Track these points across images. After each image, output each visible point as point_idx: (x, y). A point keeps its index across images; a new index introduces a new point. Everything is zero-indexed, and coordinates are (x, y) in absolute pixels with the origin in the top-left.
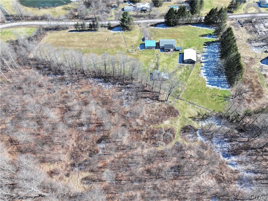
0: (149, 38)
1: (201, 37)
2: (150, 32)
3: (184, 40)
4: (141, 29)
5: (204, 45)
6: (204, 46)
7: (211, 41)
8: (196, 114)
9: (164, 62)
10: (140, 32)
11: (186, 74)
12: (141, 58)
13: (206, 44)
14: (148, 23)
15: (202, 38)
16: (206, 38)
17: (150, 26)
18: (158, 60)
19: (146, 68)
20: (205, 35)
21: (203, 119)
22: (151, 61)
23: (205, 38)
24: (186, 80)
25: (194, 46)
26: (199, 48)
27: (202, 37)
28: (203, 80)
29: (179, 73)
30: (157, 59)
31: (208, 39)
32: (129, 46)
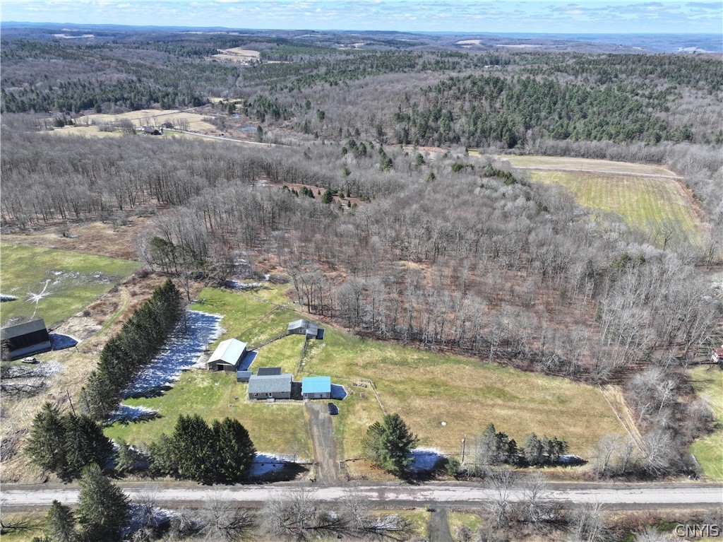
0: (317, 418)
1: (159, 413)
2: (310, 441)
3: (214, 407)
4: (339, 456)
5: (168, 388)
6: (172, 385)
7: (142, 399)
8: (259, 292)
9: (289, 357)
10: (342, 443)
11: (250, 334)
12: (340, 368)
13: (162, 391)
14: (314, 482)
15: (158, 411)
16: (144, 410)
17: (307, 467)
18: (302, 362)
19: (330, 348)
20: (141, 419)
22: (318, 361)
23: (149, 410)
24: (255, 326)
25: (200, 388)
26: (191, 381)
27: (155, 414)
28: (224, 324)
29: (263, 337)
30: (303, 364)
31: (144, 404)
32: (373, 400)
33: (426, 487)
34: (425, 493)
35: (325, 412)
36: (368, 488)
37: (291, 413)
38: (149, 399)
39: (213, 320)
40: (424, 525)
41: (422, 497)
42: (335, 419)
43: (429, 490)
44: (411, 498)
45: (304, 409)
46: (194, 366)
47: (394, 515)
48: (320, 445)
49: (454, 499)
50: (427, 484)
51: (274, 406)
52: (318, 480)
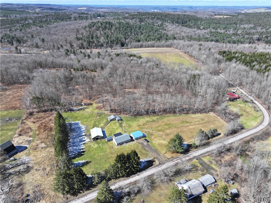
0: (144, 145)
1: (89, 161)
2: (148, 152)
3: (107, 152)
4: (160, 154)
5: (84, 152)
6: (84, 150)
7: (77, 158)
8: (85, 110)
9: (117, 129)
10: (158, 150)
13: (82, 153)
15: (87, 160)
16: (82, 162)
17: (154, 160)
18: (123, 129)
19: (128, 122)
20: (84, 165)
21: (81, 109)
22: (127, 127)
23: (84, 161)
24: (95, 122)
25: (95, 148)
26: (90, 147)
27: (87, 162)
28: (83, 124)
29: (102, 125)
31: (80, 160)
32: (155, 134)
33: (190, 154)
34: (192, 155)
35: (145, 142)
36: (176, 159)
37: (134, 146)
38: (80, 158)
39: (77, 124)
40: (198, 163)
41: (192, 157)
42: (149, 143)
43: (192, 154)
44: (189, 158)
45: (137, 143)
46: (86, 141)
47: (189, 164)
48: (152, 152)
49: (200, 154)
50: (190, 153)
51: (127, 146)
52: (160, 163)
